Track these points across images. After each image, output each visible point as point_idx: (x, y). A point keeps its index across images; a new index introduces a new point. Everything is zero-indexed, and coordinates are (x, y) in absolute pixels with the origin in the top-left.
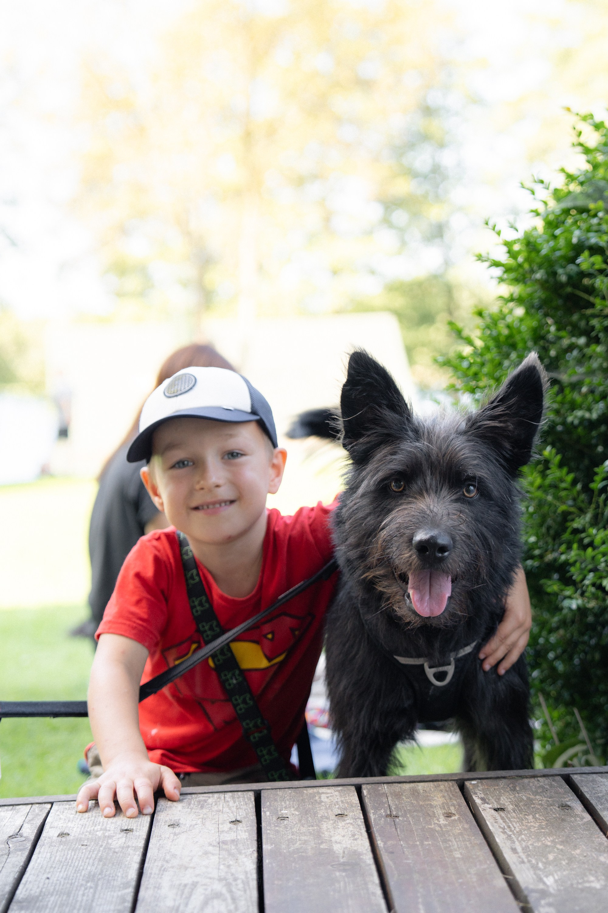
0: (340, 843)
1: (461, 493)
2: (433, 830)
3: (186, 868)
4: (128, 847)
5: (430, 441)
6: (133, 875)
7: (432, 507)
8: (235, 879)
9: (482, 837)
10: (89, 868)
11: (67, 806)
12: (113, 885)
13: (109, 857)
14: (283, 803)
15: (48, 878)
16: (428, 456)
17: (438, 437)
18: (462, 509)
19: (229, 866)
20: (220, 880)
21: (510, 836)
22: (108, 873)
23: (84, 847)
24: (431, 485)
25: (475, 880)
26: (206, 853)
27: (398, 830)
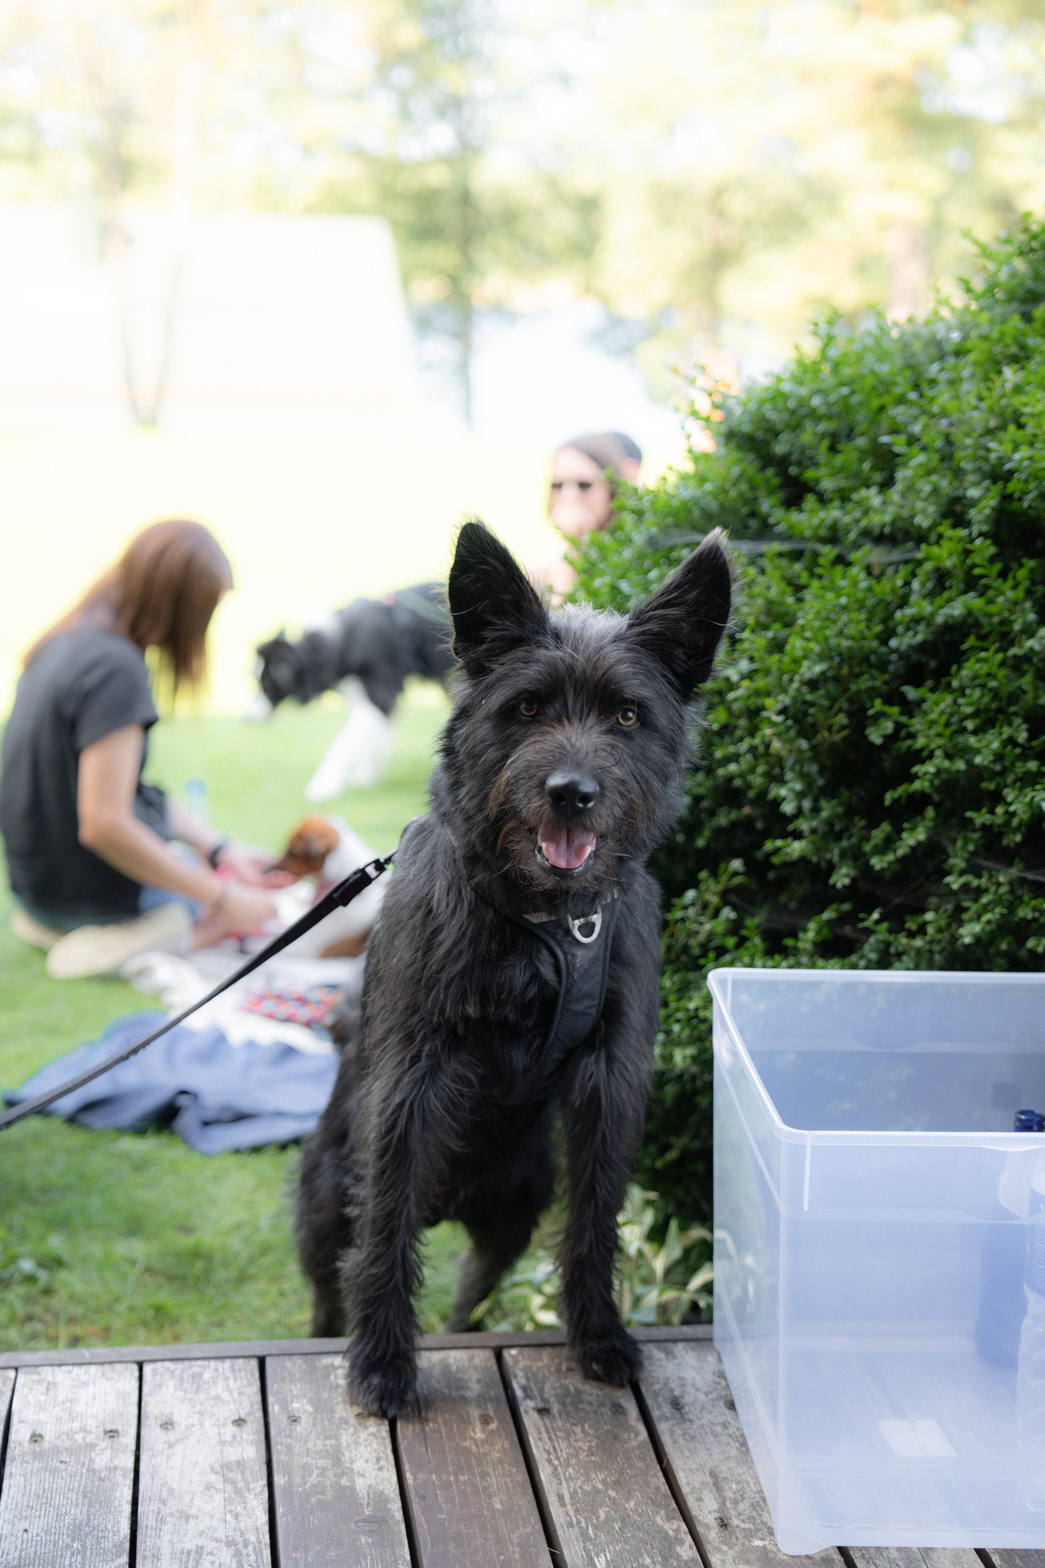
0: (363, 1476)
1: (613, 719)
2: (468, 1451)
3: (188, 1517)
4: (116, 1468)
5: (575, 649)
6: (125, 1530)
7: (573, 740)
8: (246, 1545)
9: (524, 1469)
10: (73, 1511)
11: (35, 1377)
12: (104, 1549)
13: (95, 1490)
14: (293, 1387)
15: (26, 1531)
16: (571, 669)
17: (587, 646)
18: (615, 743)
19: (236, 1516)
20: (230, 1543)
21: (555, 1469)
22: (96, 1522)
23: (63, 1466)
24: (574, 709)
25: (517, 1556)
26: (208, 1487)
27: (429, 1450)
